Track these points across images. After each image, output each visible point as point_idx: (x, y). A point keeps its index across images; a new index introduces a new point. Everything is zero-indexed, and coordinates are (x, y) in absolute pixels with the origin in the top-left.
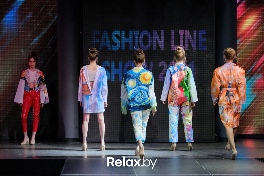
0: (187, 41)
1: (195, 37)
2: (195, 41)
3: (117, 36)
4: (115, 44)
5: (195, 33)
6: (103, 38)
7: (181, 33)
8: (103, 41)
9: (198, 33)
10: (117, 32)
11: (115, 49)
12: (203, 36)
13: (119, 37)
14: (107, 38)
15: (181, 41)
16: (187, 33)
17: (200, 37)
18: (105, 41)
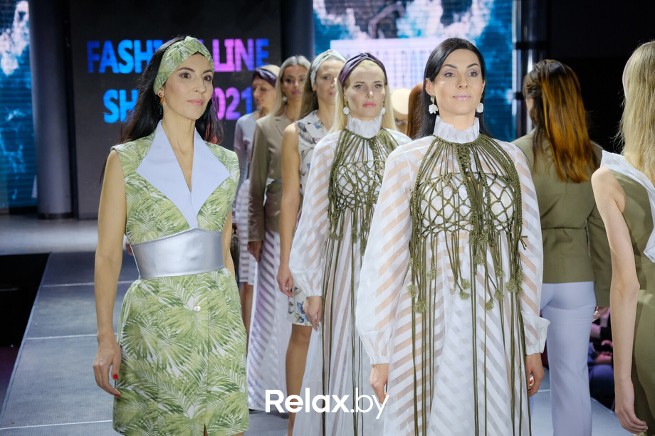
0: (238, 57)
1: (251, 50)
2: (251, 56)
3: (127, 50)
4: (124, 63)
5: (250, 43)
6: (105, 52)
7: (229, 43)
8: (104, 58)
9: (255, 43)
10: (127, 44)
11: (125, 70)
12: (264, 49)
13: (131, 52)
14: (112, 52)
15: (229, 57)
16: (239, 43)
17: (259, 50)
18: (108, 57)
